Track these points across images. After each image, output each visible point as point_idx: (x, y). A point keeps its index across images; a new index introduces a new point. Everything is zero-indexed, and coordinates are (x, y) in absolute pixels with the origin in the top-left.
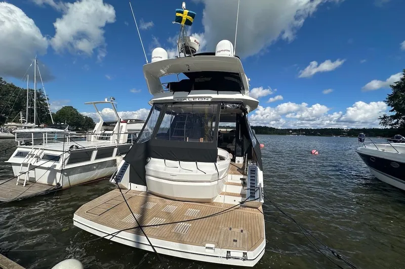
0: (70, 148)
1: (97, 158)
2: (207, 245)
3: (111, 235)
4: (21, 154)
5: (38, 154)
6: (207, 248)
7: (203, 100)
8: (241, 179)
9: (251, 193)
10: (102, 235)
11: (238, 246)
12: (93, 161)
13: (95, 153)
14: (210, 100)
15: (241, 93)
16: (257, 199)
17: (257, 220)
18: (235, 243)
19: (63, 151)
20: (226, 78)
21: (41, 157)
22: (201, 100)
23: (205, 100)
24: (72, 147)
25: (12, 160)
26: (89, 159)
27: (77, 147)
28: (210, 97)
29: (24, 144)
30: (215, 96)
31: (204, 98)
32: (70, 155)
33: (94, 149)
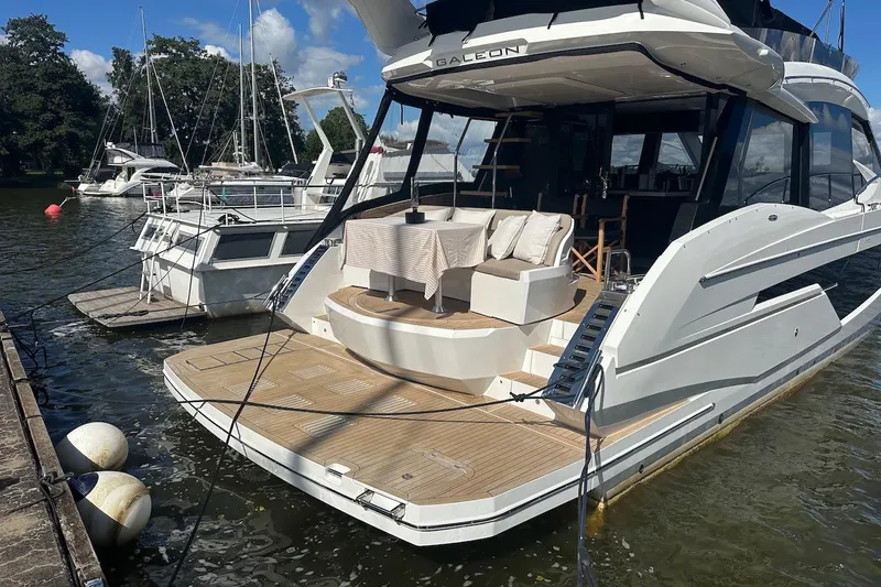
0: (220, 220)
1: (286, 251)
4: (151, 233)
5: (169, 234)
6: (331, 471)
7: (504, 57)
11: (400, 486)
12: (275, 258)
13: (280, 239)
14: (523, 51)
15: (639, 8)
16: (569, 397)
18: (400, 480)
19: (199, 227)
21: (175, 240)
22: (496, 56)
24: (222, 219)
25: (140, 244)
26: (265, 253)
27: (236, 220)
28: (523, 42)
29: (158, 210)
30: (538, 33)
32: (218, 237)
33: (279, 228)
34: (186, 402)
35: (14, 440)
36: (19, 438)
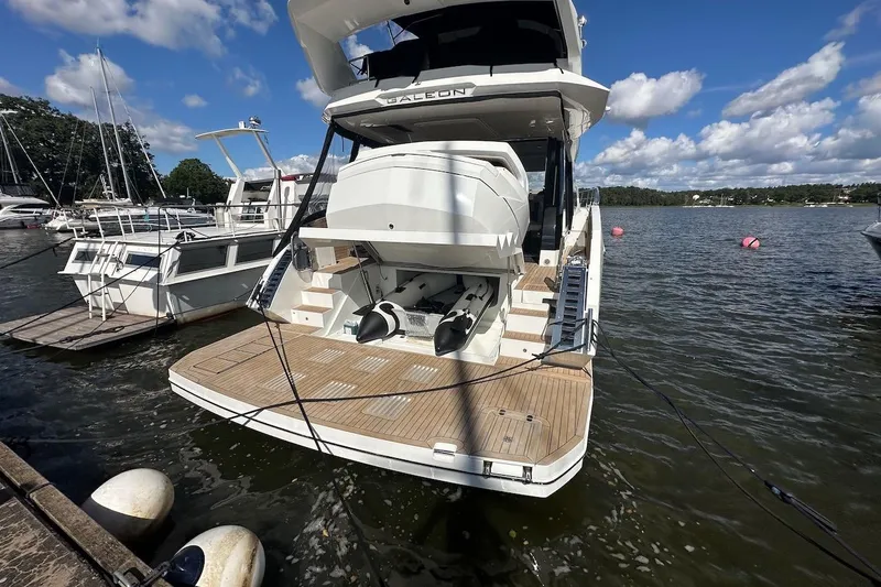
0: (179, 238)
1: (240, 260)
2: (439, 446)
3: (243, 415)
4: (85, 257)
5: (116, 255)
6: (436, 451)
7: (452, 97)
8: (545, 301)
9: (564, 332)
10: (227, 415)
11: (512, 451)
12: (231, 267)
13: (233, 251)
14: (469, 93)
15: (556, 66)
16: (580, 347)
17: (573, 395)
18: (506, 445)
19: (159, 246)
20: (523, 24)
21: (124, 259)
22: (445, 96)
23: (458, 96)
25: (71, 268)
26: (223, 263)
27: (193, 237)
28: (471, 85)
29: (87, 236)
30: (483, 80)
31: (455, 88)
32: (178, 254)
33: (230, 242)
34: (240, 415)
35: (29, 537)
36: (36, 533)
